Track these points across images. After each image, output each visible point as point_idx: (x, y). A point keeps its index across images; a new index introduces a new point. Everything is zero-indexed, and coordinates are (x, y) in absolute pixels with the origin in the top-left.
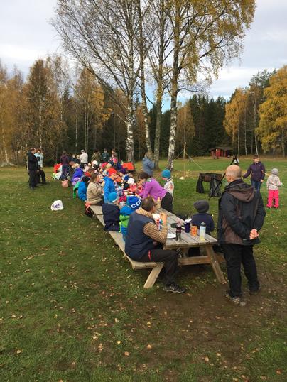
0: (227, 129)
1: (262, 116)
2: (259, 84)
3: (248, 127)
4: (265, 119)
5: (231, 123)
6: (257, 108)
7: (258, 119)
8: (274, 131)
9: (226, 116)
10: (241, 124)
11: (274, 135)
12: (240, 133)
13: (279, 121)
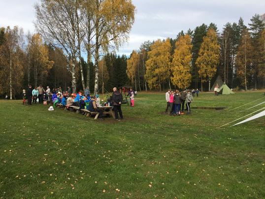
0: (128, 75)
1: (147, 68)
2: (146, 49)
3: (140, 74)
4: (149, 69)
5: (130, 71)
6: (145, 63)
7: (146, 69)
8: (154, 77)
9: (128, 67)
10: (137, 72)
11: (155, 79)
12: (137, 77)
13: (157, 71)
